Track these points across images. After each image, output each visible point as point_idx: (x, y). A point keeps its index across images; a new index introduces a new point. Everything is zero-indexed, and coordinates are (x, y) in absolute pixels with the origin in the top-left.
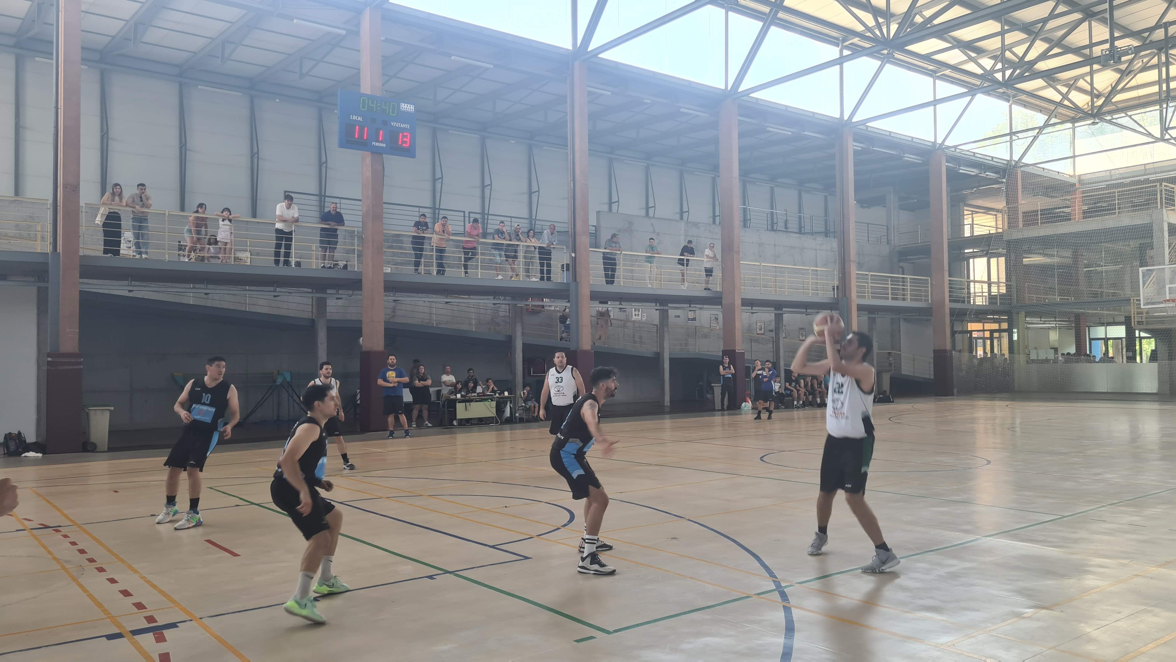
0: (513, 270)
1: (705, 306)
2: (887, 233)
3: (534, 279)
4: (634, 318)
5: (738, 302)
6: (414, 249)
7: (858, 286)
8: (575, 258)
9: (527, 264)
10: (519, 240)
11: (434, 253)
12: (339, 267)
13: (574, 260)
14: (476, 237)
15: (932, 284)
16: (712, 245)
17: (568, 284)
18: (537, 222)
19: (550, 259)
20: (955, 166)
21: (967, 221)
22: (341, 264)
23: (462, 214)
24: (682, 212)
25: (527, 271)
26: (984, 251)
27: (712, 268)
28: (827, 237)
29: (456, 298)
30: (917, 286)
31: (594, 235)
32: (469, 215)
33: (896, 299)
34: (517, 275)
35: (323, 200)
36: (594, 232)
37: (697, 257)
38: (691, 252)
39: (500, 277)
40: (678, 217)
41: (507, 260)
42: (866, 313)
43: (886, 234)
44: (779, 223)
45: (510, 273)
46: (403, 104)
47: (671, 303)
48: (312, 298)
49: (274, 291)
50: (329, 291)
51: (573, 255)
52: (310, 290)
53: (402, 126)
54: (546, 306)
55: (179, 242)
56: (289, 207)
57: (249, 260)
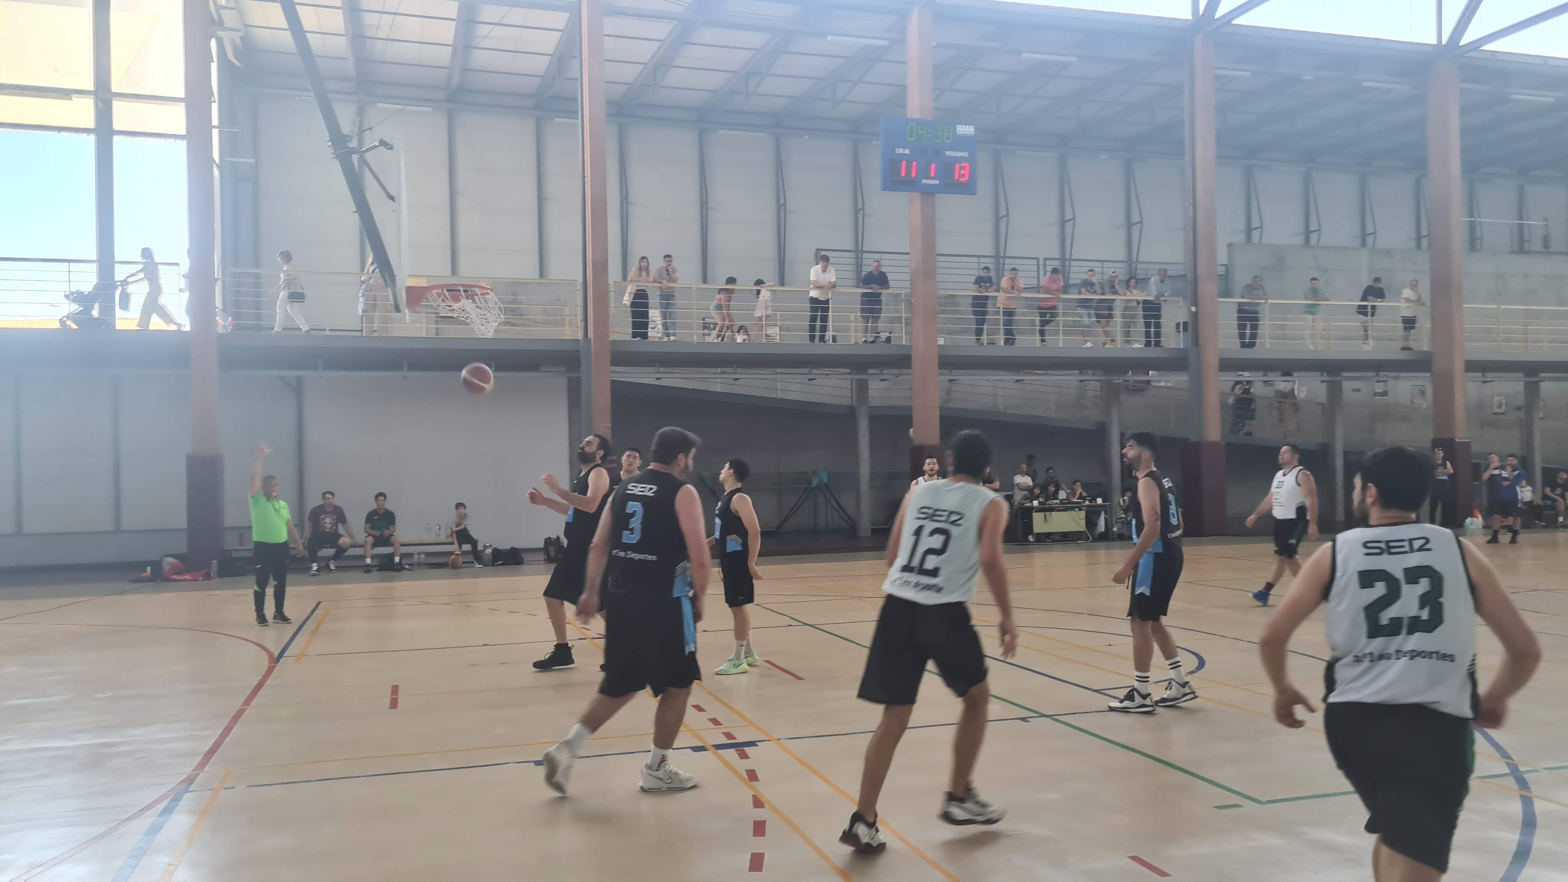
0: (1107, 334)
1: (1403, 374)
3: (1137, 346)
5: (1459, 366)
6: (975, 313)
8: (1196, 313)
9: (1126, 325)
10: (1116, 293)
11: (1001, 317)
13: (1195, 316)
14: (1056, 293)
16: (1414, 283)
17: (1185, 351)
18: (1140, 266)
19: (1159, 317)
22: (884, 336)
23: (1036, 262)
24: (1364, 236)
25: (1127, 334)
27: (1415, 317)
29: (1029, 374)
34: (1113, 341)
35: (860, 257)
36: (1223, 273)
37: (1389, 302)
38: (1380, 294)
39: (1089, 345)
40: (1358, 242)
41: (1098, 321)
44: (1533, 241)
45: (1102, 339)
46: (960, 126)
47: (1346, 371)
48: (852, 380)
49: (809, 374)
50: (871, 371)
51: (1194, 309)
52: (849, 371)
53: (959, 154)
54: (1153, 381)
55: (704, 319)
56: (824, 270)
57: (778, 337)
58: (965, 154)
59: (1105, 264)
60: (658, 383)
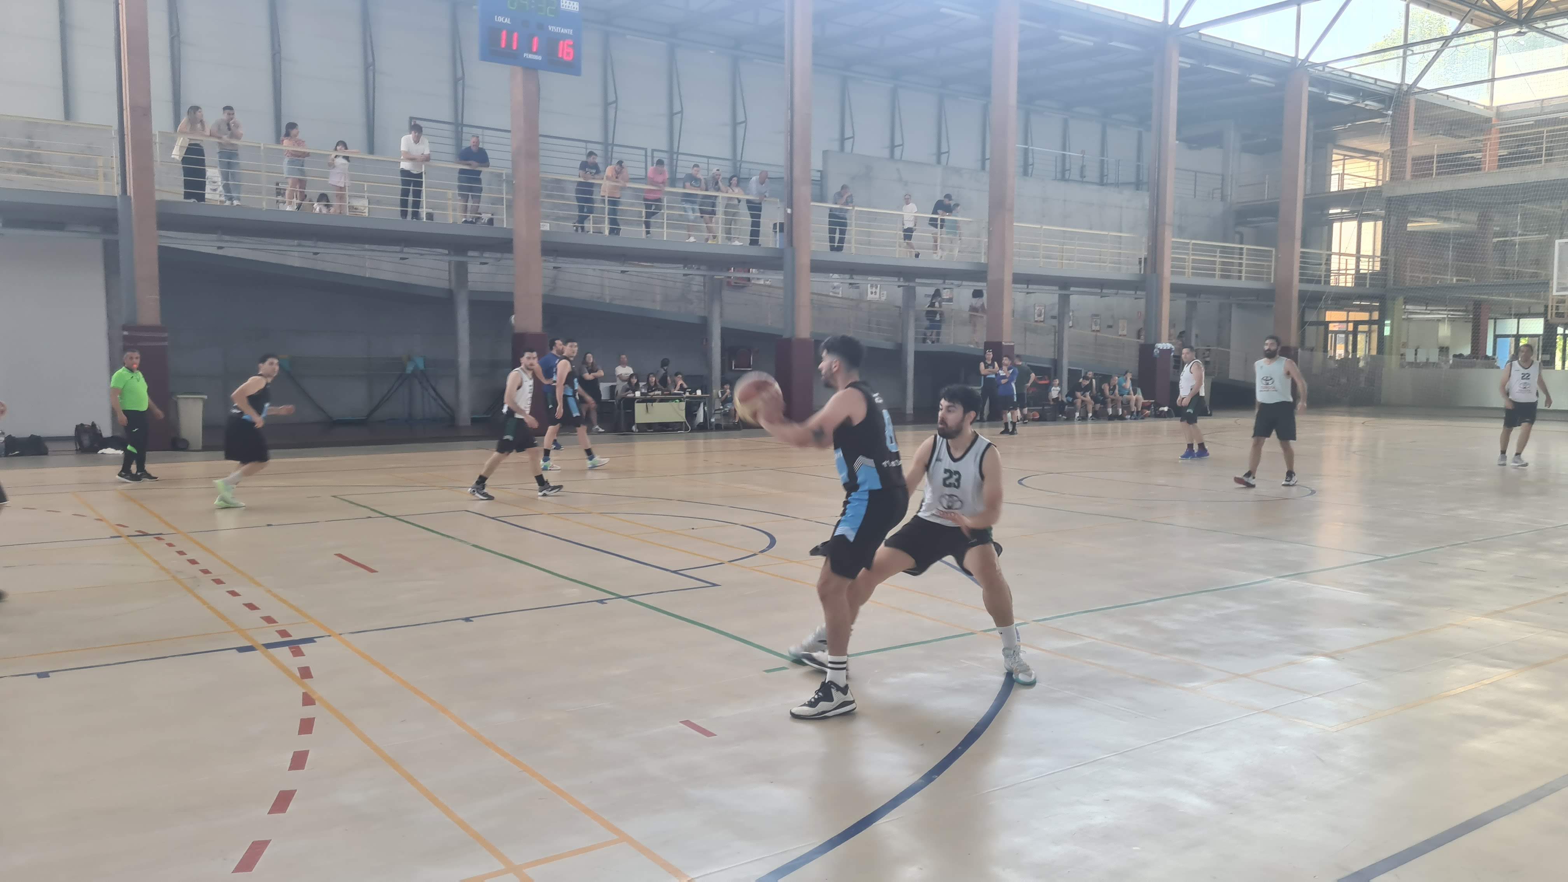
0: (709, 230)
2: (1222, 184)
3: (737, 243)
4: (870, 297)
6: (579, 200)
7: (1174, 259)
8: (791, 215)
10: (718, 190)
11: (607, 207)
12: (483, 221)
13: (790, 217)
14: (662, 185)
15: (1276, 256)
17: (781, 251)
18: (743, 165)
19: (760, 216)
20: (1321, 92)
21: (1336, 169)
22: (486, 217)
23: (643, 152)
24: (939, 154)
25: (728, 231)
26: (1354, 212)
28: (1138, 189)
29: (635, 265)
30: (1258, 260)
31: (820, 182)
32: (652, 154)
33: (1228, 277)
36: (819, 179)
38: (949, 209)
39: (692, 239)
40: (934, 158)
41: (701, 217)
42: (1185, 295)
43: (1220, 186)
44: (1072, 170)
45: (706, 234)
47: (920, 278)
48: (450, 262)
49: (401, 252)
50: (470, 253)
51: (789, 211)
52: (446, 252)
53: (564, 31)
54: (753, 278)
55: (277, 184)
56: (417, 141)
57: (366, 210)
58: (570, 32)
59: (711, 161)
60: (220, 252)
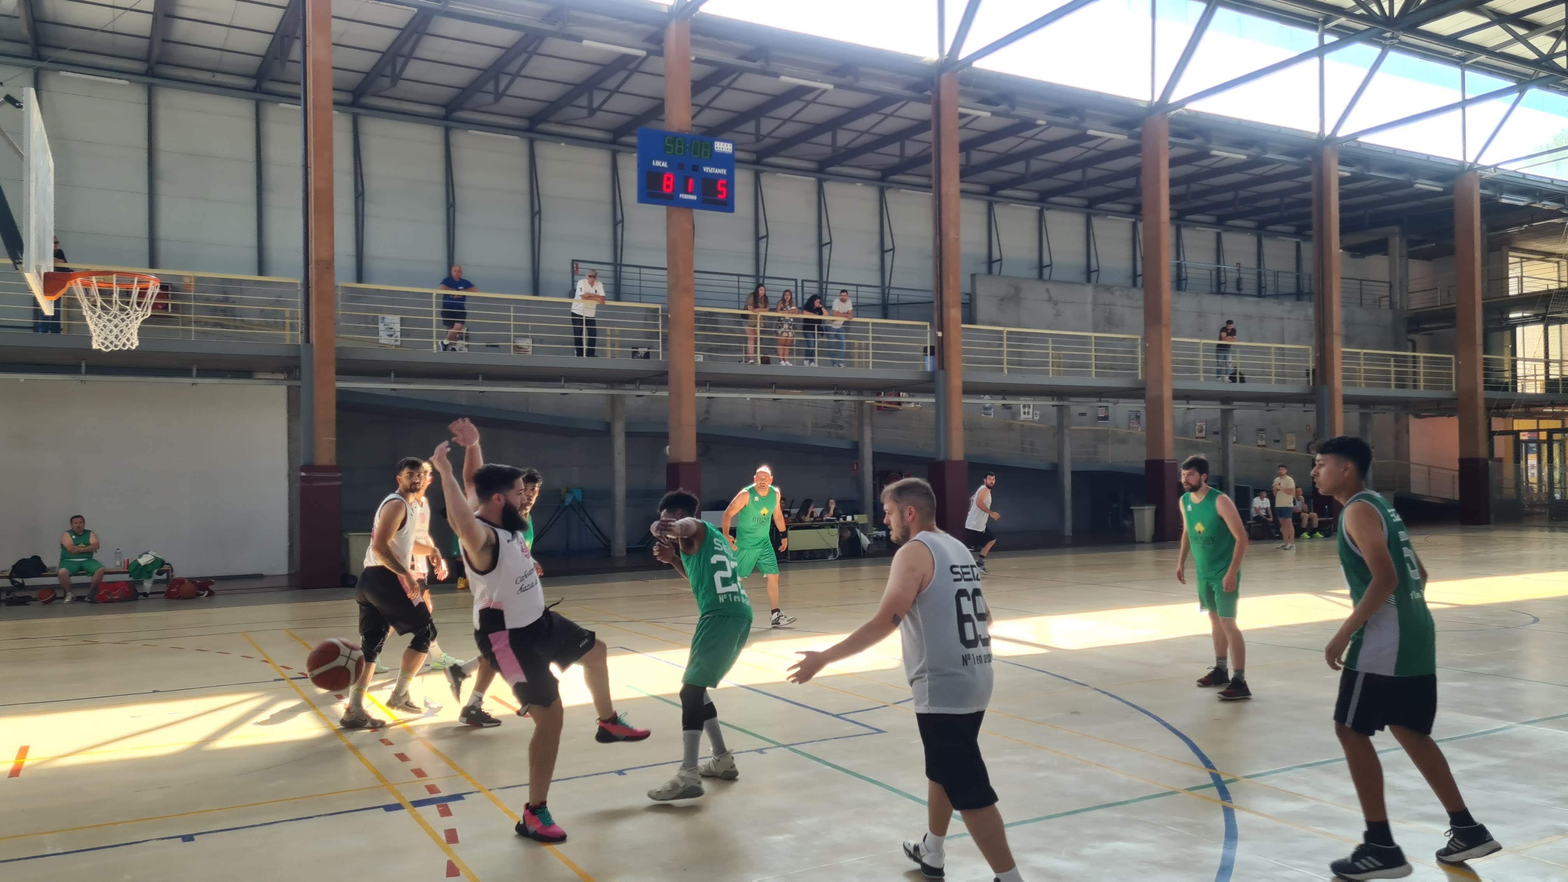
1: (1122, 401)
2: (1390, 292)
4: (1023, 417)
5: (1167, 394)
7: (1345, 370)
8: (942, 337)
11: (759, 336)
13: (941, 341)
15: (1457, 364)
17: (932, 374)
18: (891, 291)
20: (1494, 194)
21: (1514, 272)
22: (641, 351)
24: (1089, 272)
26: (1539, 315)
29: (786, 393)
30: (1436, 368)
31: (969, 304)
32: (803, 284)
33: (1404, 387)
34: (865, 362)
35: (618, 270)
40: (1083, 278)
42: (1357, 407)
43: (1387, 294)
45: (856, 360)
46: (719, 143)
47: (1073, 396)
50: (626, 387)
51: (940, 334)
52: (605, 386)
53: (717, 171)
54: (903, 402)
57: (531, 349)
58: (723, 171)
59: (860, 288)
60: (393, 393)
